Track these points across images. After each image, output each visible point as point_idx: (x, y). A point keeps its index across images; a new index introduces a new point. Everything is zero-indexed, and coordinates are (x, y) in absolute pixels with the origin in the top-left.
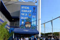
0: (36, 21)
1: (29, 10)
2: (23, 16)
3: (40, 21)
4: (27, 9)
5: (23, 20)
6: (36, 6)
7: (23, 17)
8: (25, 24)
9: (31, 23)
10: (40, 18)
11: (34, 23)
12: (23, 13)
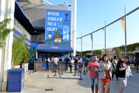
0: (70, 33)
1: (59, 17)
2: (50, 26)
3: (75, 33)
4: (55, 16)
5: (50, 33)
6: (70, 12)
7: (50, 29)
8: (54, 38)
9: (61, 36)
10: (75, 30)
11: (66, 37)
12: (51, 21)
